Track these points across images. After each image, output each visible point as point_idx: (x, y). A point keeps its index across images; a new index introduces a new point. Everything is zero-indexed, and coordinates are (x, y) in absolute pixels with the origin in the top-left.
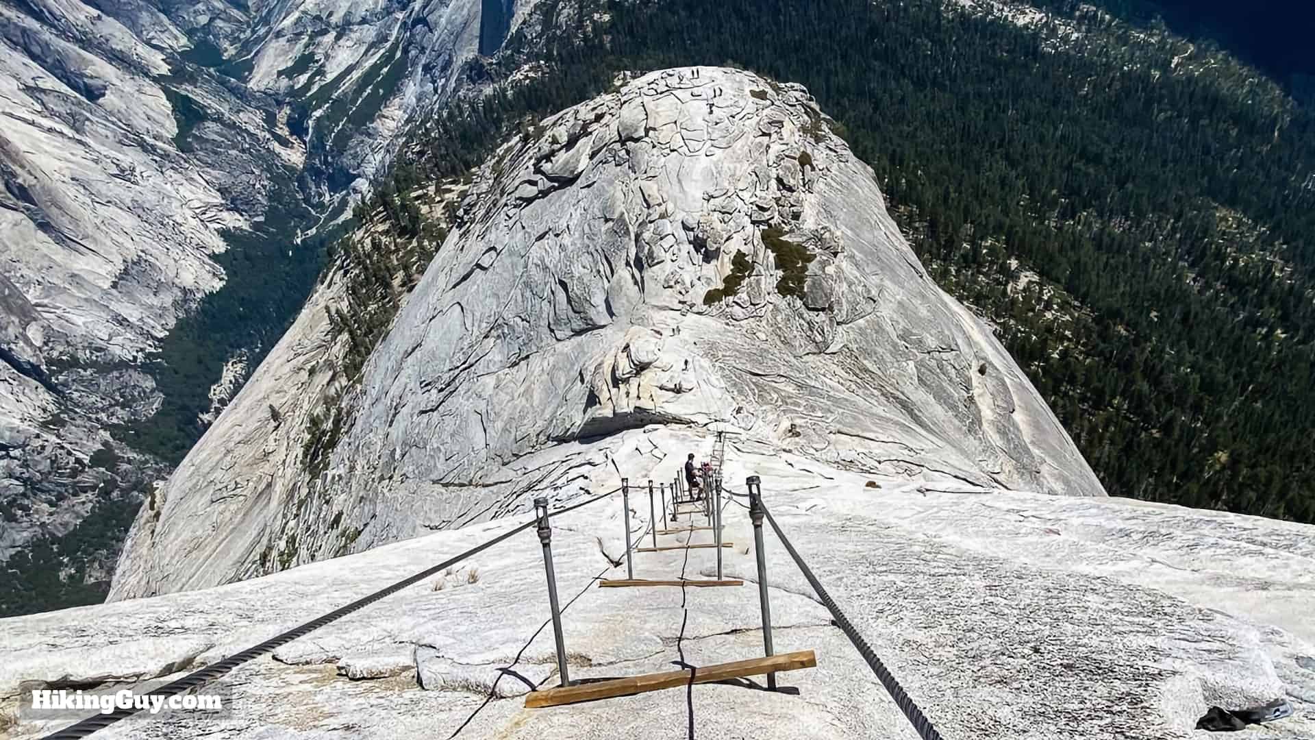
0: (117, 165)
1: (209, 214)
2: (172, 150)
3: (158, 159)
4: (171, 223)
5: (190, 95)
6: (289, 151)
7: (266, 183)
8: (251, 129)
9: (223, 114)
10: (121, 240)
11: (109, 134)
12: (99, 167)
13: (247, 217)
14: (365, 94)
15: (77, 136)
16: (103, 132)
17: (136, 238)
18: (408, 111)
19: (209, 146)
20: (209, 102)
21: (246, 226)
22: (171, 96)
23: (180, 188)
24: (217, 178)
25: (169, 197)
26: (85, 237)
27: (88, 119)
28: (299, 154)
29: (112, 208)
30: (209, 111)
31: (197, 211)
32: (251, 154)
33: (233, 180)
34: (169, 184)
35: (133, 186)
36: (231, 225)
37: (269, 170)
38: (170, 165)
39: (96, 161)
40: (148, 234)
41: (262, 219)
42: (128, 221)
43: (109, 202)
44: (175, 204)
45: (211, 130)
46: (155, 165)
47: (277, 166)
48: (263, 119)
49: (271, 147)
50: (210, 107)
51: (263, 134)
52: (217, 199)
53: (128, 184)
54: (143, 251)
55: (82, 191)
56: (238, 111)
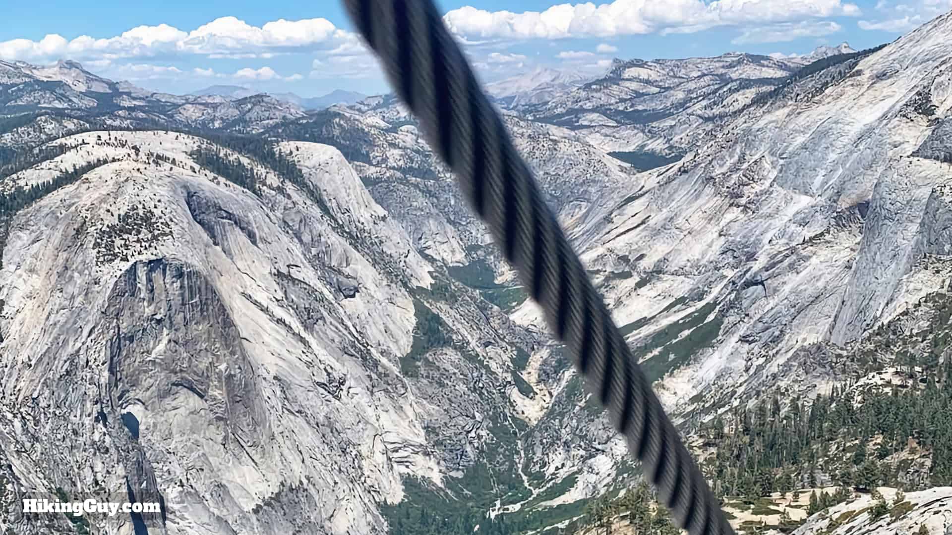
0: (329, 374)
1: (402, 453)
2: (396, 370)
3: (374, 376)
4: (353, 454)
5: (442, 315)
6: (527, 401)
7: (483, 433)
8: (493, 366)
9: (468, 343)
10: (290, 458)
11: (337, 339)
12: (309, 371)
13: (444, 469)
14: (649, 356)
15: (304, 334)
16: (331, 334)
17: (308, 461)
18: (700, 388)
19: (437, 374)
20: (460, 326)
21: (437, 478)
22: (421, 312)
23: (383, 416)
24: (429, 415)
25: (367, 423)
26: (255, 445)
27: (322, 318)
28: (537, 408)
29: (300, 420)
30: (454, 337)
31: (390, 446)
32: (481, 394)
33: (447, 419)
34: (373, 407)
35: (333, 400)
36: (420, 474)
37: (494, 419)
38: (385, 386)
39: (309, 364)
40: (323, 460)
41: (460, 475)
42: (309, 438)
43: (299, 412)
44: (370, 432)
45: (449, 358)
46: (368, 383)
47: (505, 415)
48: (511, 358)
49: (508, 392)
50: (458, 332)
51: (505, 375)
52: (420, 438)
53: (330, 397)
54: (308, 478)
55: (278, 393)
56: (487, 345)
